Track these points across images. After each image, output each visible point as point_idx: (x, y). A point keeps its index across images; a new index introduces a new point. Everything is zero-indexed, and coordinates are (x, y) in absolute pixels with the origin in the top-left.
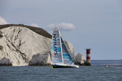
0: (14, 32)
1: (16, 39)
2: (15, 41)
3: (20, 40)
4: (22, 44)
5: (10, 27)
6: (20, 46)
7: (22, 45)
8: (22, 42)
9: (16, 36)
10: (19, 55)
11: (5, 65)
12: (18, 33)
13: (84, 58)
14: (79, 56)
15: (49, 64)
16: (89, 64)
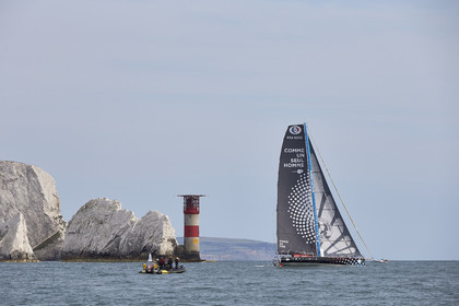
13: (171, 232)
14: (153, 223)
15: (20, 256)
16: (193, 257)
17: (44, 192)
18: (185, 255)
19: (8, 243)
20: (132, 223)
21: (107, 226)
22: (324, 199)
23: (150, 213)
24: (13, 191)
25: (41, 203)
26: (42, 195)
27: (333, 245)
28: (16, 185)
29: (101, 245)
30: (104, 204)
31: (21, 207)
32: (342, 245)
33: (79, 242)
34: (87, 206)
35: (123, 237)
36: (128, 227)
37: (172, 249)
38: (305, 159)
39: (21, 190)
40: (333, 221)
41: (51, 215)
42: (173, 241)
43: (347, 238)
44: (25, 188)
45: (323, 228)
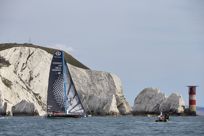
0: (20, 56)
1: (24, 69)
2: (23, 73)
3: (30, 70)
4: (34, 77)
5: (14, 48)
6: (31, 81)
7: (34, 79)
8: (33, 74)
9: (24, 64)
10: (32, 96)
11: (25, 114)
12: (28, 59)
13: (183, 103)
14: (174, 98)
15: (113, 114)
16: (193, 114)
17: (116, 85)
18: (189, 113)
19: (108, 107)
20: (165, 98)
21: (153, 100)
22: (70, 87)
23: (173, 94)
24: (102, 84)
25: (114, 90)
26: (115, 86)
27: (73, 108)
28: (103, 82)
29: (151, 108)
30: (152, 90)
31: (106, 92)
32: (77, 108)
33: (140, 107)
34: (144, 91)
35: (161, 105)
36: (163, 100)
37: (183, 110)
38: (62, 67)
39: (105, 84)
40: (74, 97)
41: (119, 95)
42: (184, 107)
43: (80, 105)
44: (107, 83)
45: (69, 100)
